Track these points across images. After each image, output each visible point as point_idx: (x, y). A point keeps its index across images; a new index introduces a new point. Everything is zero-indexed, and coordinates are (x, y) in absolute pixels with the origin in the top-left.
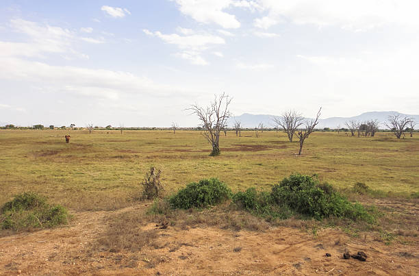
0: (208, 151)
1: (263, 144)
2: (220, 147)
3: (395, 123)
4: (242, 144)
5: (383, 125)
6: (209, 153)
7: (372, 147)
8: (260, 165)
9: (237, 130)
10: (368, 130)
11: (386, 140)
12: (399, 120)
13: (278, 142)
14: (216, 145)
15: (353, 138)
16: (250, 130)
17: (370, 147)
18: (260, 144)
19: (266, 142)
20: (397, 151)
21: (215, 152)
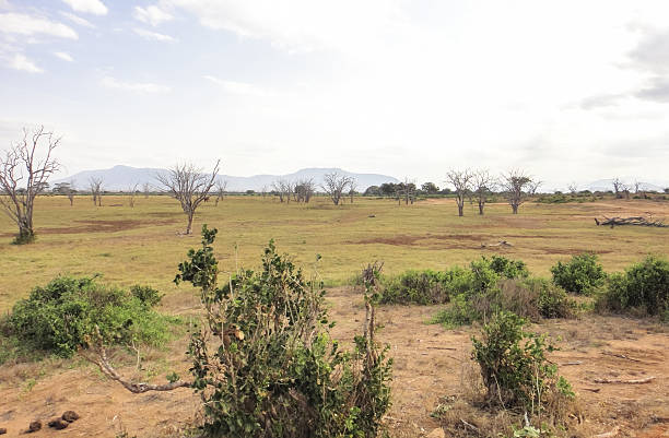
0: (8, 235)
1: (133, 218)
2: (35, 227)
3: (331, 185)
4: (97, 219)
5: (320, 187)
6: (11, 240)
7: (298, 218)
8: (106, 255)
9: (96, 194)
10: (303, 192)
11: (321, 207)
12: (337, 180)
13: (162, 215)
14: (26, 223)
15: (281, 205)
16: (126, 194)
17: (294, 218)
18: (129, 218)
19: (143, 214)
20: (326, 222)
21: (25, 237)
